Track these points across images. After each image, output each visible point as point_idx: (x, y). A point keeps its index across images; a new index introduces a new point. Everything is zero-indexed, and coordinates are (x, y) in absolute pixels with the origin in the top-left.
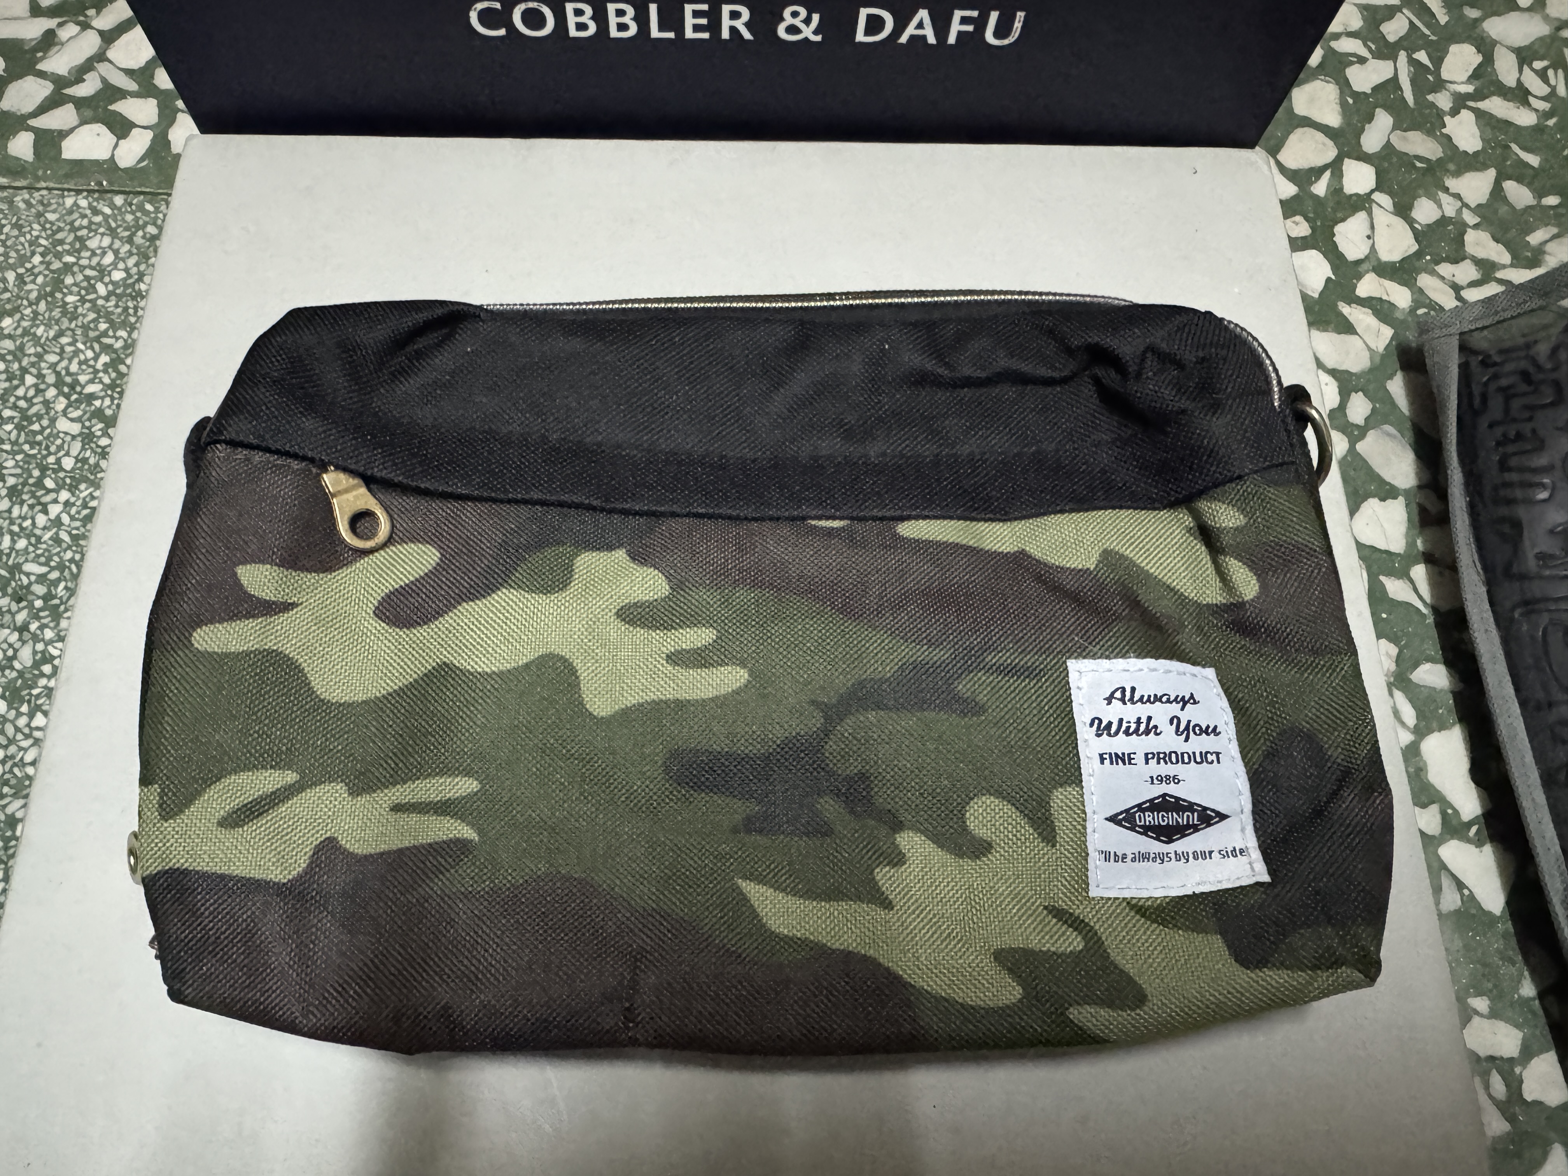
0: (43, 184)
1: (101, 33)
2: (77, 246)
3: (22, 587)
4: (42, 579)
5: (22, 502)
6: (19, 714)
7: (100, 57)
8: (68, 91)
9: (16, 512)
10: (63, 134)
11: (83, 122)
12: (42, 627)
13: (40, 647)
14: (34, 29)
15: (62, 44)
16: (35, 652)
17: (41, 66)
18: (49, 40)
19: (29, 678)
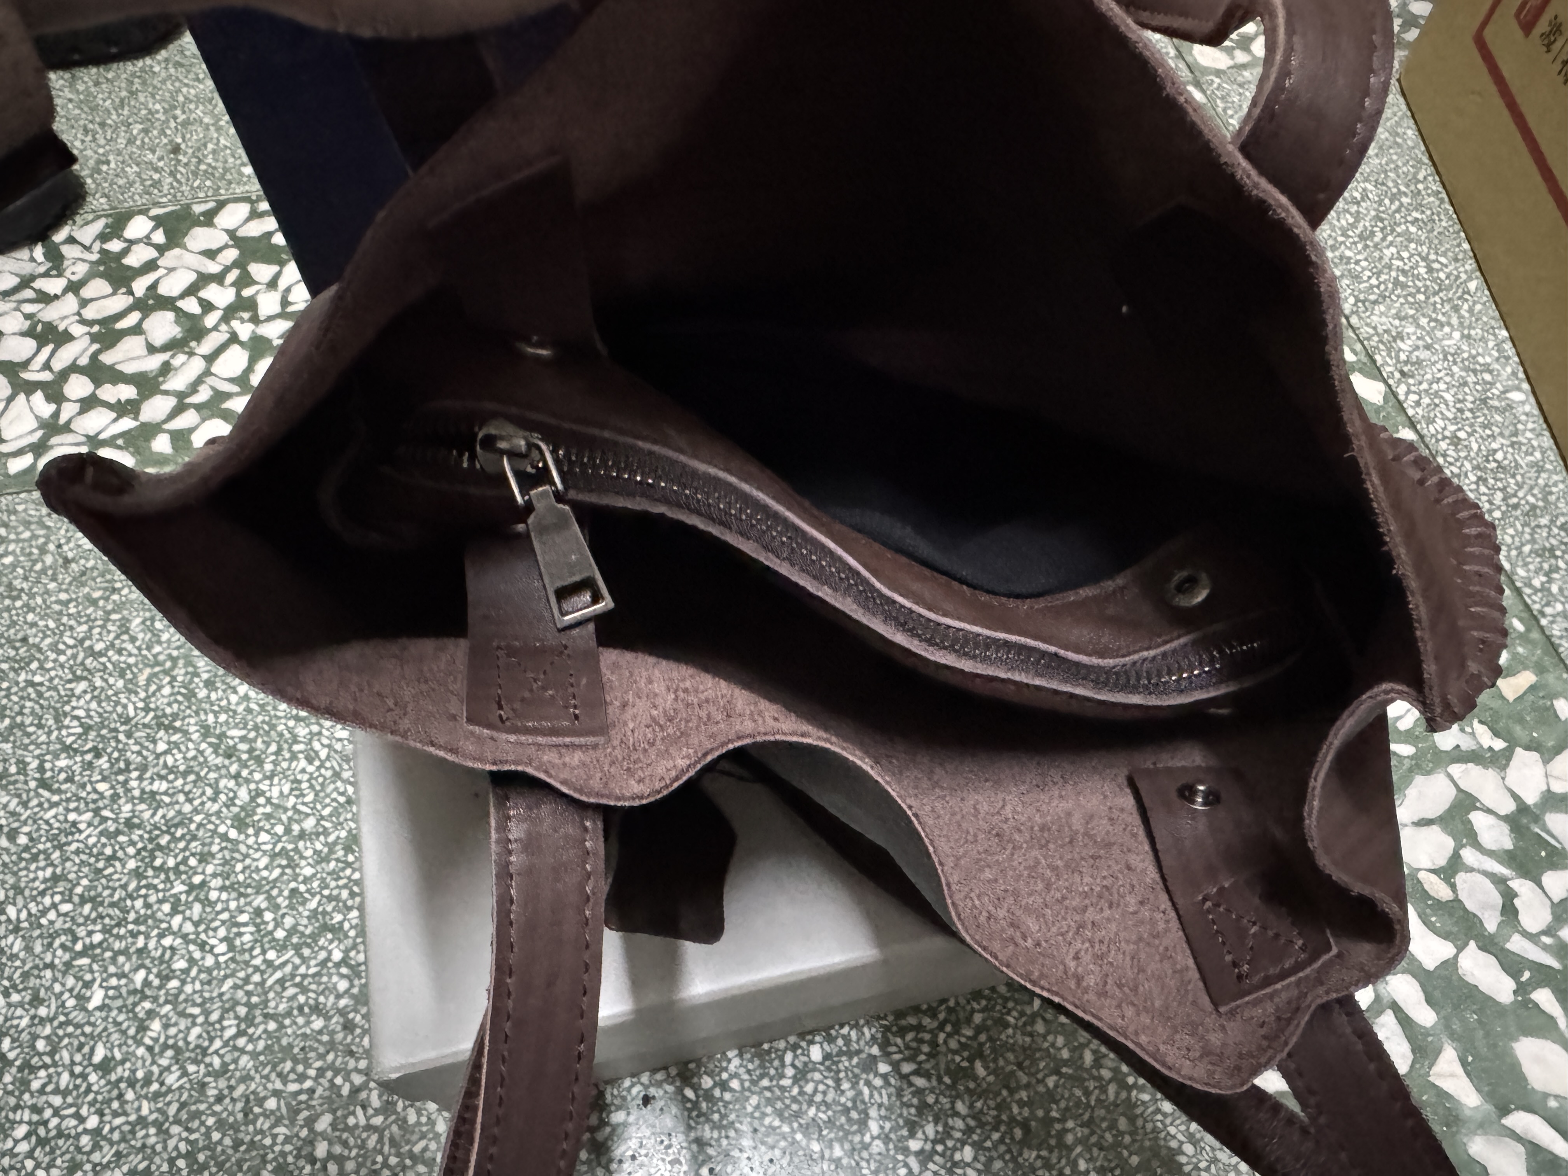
1: (203, 357)
3: (229, 747)
4: (243, 739)
5: (216, 689)
6: (247, 836)
7: (207, 373)
8: (188, 400)
9: (213, 696)
10: (191, 430)
11: (204, 420)
12: (251, 773)
13: (253, 786)
14: (153, 363)
15: (176, 369)
16: (250, 791)
17: (164, 387)
18: (166, 369)
19: (249, 809)
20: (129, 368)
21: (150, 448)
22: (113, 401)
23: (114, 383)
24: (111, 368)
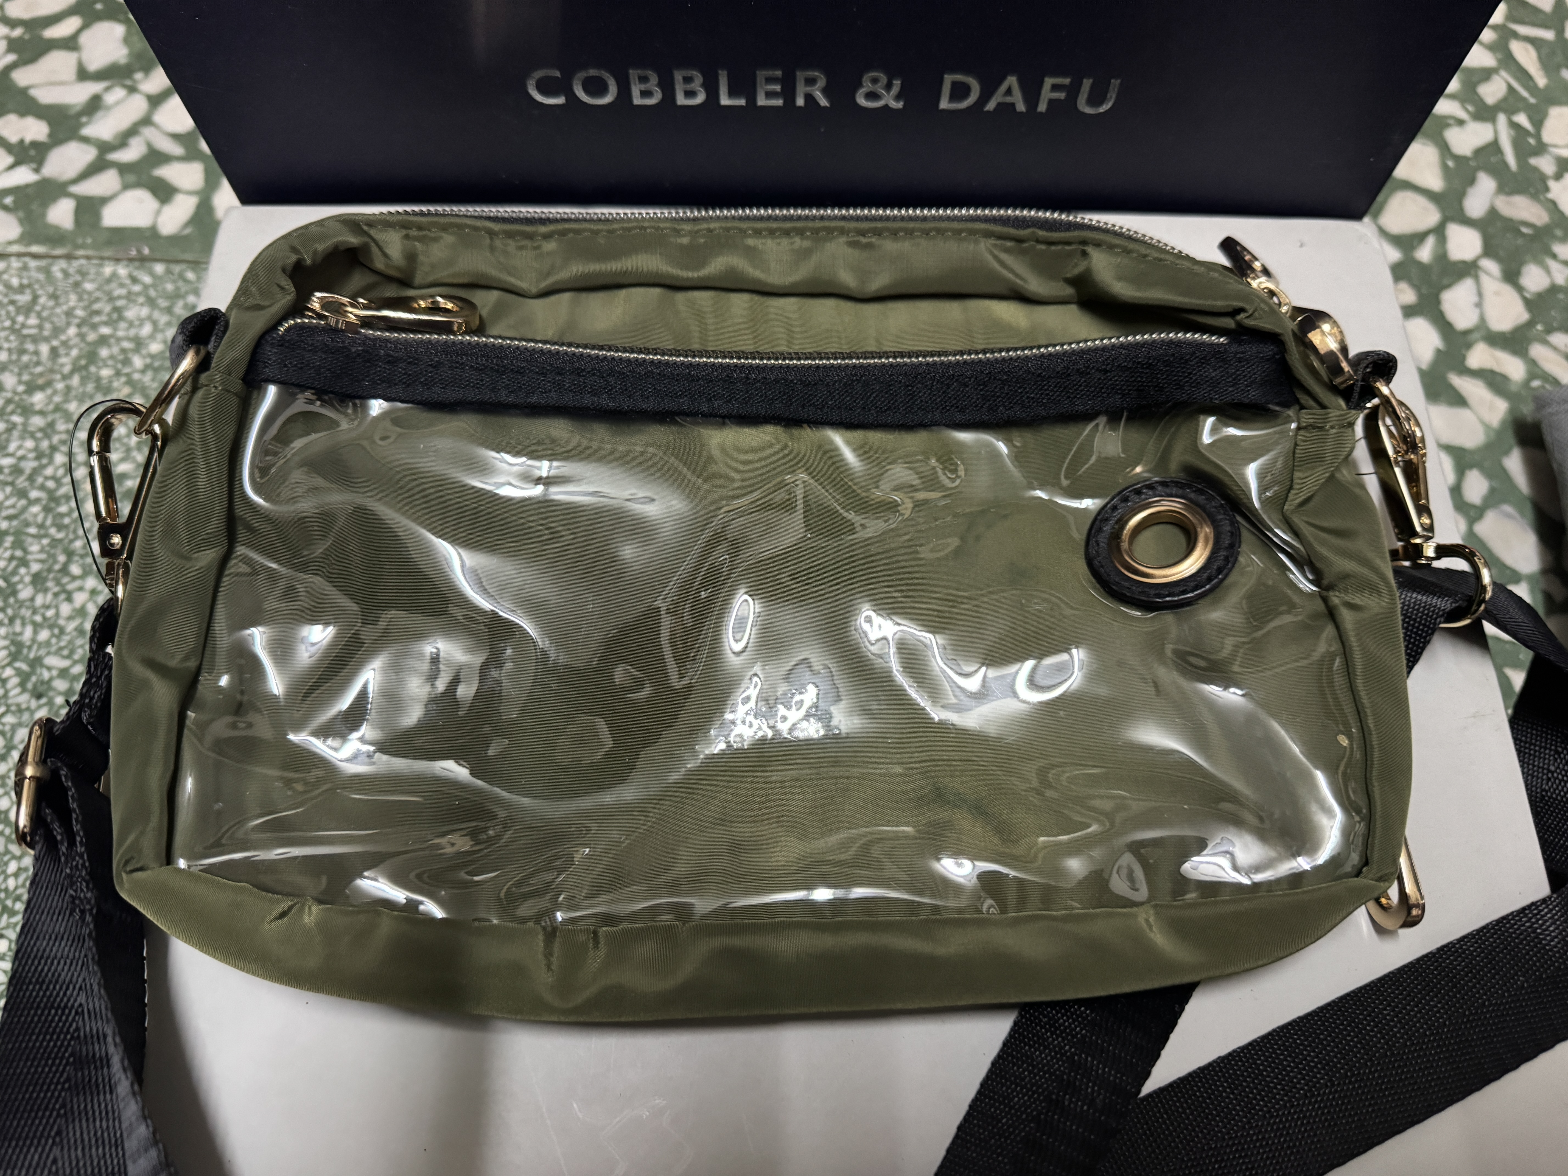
0: (81, 252)
1: (147, 97)
2: (115, 316)
3: (42, 682)
4: (64, 672)
5: (46, 590)
7: (146, 121)
8: (112, 156)
9: (39, 600)
10: (104, 201)
11: (126, 188)
14: (80, 94)
15: (108, 108)
17: (84, 132)
18: (95, 105)
20: (45, 96)
21: (43, 215)
22: (14, 139)
23: (23, 114)
24: (24, 92)
